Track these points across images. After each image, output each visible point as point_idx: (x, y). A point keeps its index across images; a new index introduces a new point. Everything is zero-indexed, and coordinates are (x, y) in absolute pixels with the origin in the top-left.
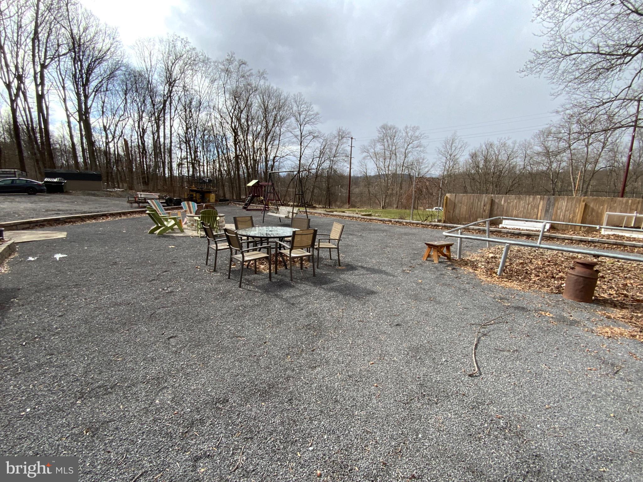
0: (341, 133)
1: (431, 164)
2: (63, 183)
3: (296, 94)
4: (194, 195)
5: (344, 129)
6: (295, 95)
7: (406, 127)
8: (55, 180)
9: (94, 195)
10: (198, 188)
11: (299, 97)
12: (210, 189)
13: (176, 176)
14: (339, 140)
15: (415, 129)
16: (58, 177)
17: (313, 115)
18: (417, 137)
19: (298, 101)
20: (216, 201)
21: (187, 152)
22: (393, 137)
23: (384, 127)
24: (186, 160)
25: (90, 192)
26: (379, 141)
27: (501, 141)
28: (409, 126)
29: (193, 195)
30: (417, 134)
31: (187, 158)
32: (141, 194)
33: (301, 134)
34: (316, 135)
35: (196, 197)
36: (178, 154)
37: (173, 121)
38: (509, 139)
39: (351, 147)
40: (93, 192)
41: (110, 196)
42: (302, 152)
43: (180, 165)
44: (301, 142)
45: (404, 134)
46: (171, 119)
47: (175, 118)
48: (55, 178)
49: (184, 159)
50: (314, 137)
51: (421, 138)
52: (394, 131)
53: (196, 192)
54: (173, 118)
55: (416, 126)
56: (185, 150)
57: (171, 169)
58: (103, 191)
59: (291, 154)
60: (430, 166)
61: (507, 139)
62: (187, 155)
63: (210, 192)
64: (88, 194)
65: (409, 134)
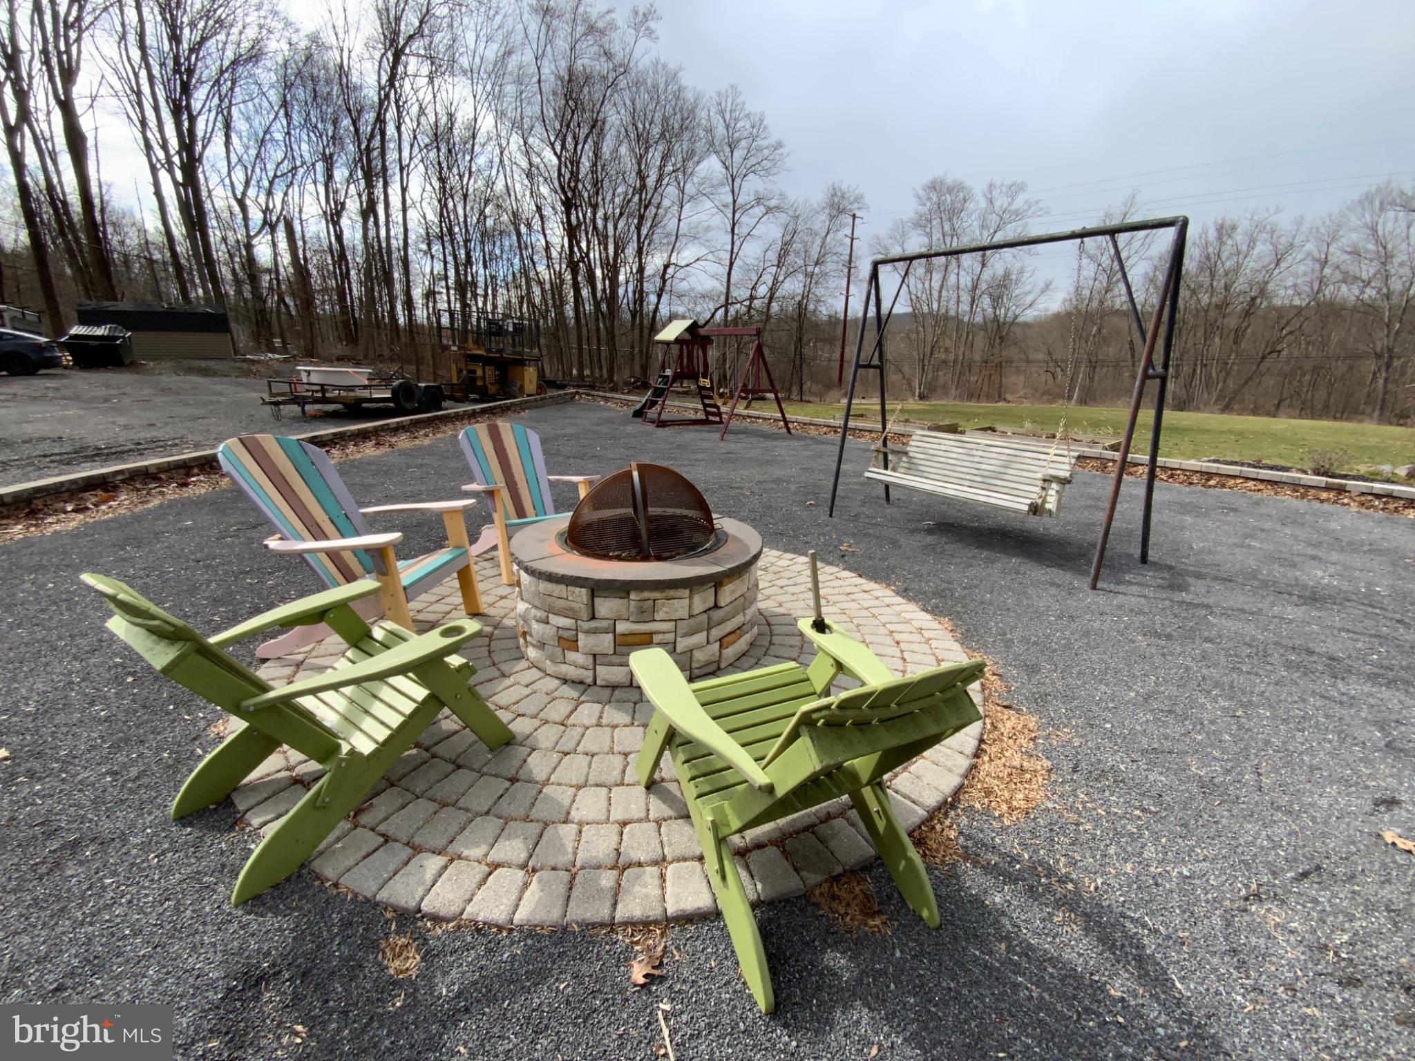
0: (836, 200)
1: (1042, 285)
2: (118, 338)
3: (723, 91)
4: (479, 373)
5: (844, 187)
6: (719, 94)
7: (991, 186)
8: (100, 331)
9: (205, 372)
10: (489, 351)
11: (730, 100)
12: (521, 354)
13: (423, 326)
14: (832, 218)
15: (1015, 189)
16: (105, 324)
17: (767, 148)
18: (1017, 213)
19: (728, 109)
20: (540, 389)
21: (445, 263)
22: (954, 213)
23: (935, 187)
24: (443, 283)
25: (196, 363)
26: (917, 225)
27: (1256, 218)
28: (998, 183)
29: (474, 372)
30: (1019, 203)
31: (446, 278)
32: (309, 372)
33: (734, 201)
34: (772, 203)
35: (484, 378)
36: (424, 267)
37: (408, 175)
38: (1278, 210)
39: (852, 239)
40: (203, 364)
41: (247, 374)
42: (735, 251)
43: (430, 294)
44: (734, 225)
45: (983, 204)
46: (402, 169)
47: (412, 166)
48: (99, 325)
49: (440, 279)
50: (769, 210)
51: (1030, 213)
52: (961, 195)
53: (486, 361)
54: (408, 166)
55: (1019, 181)
56: (441, 257)
57: (409, 304)
58: (235, 360)
59: (710, 257)
60: (1037, 290)
61: (1272, 211)
62: (446, 269)
63: (521, 363)
64: (190, 371)
65: (997, 204)
